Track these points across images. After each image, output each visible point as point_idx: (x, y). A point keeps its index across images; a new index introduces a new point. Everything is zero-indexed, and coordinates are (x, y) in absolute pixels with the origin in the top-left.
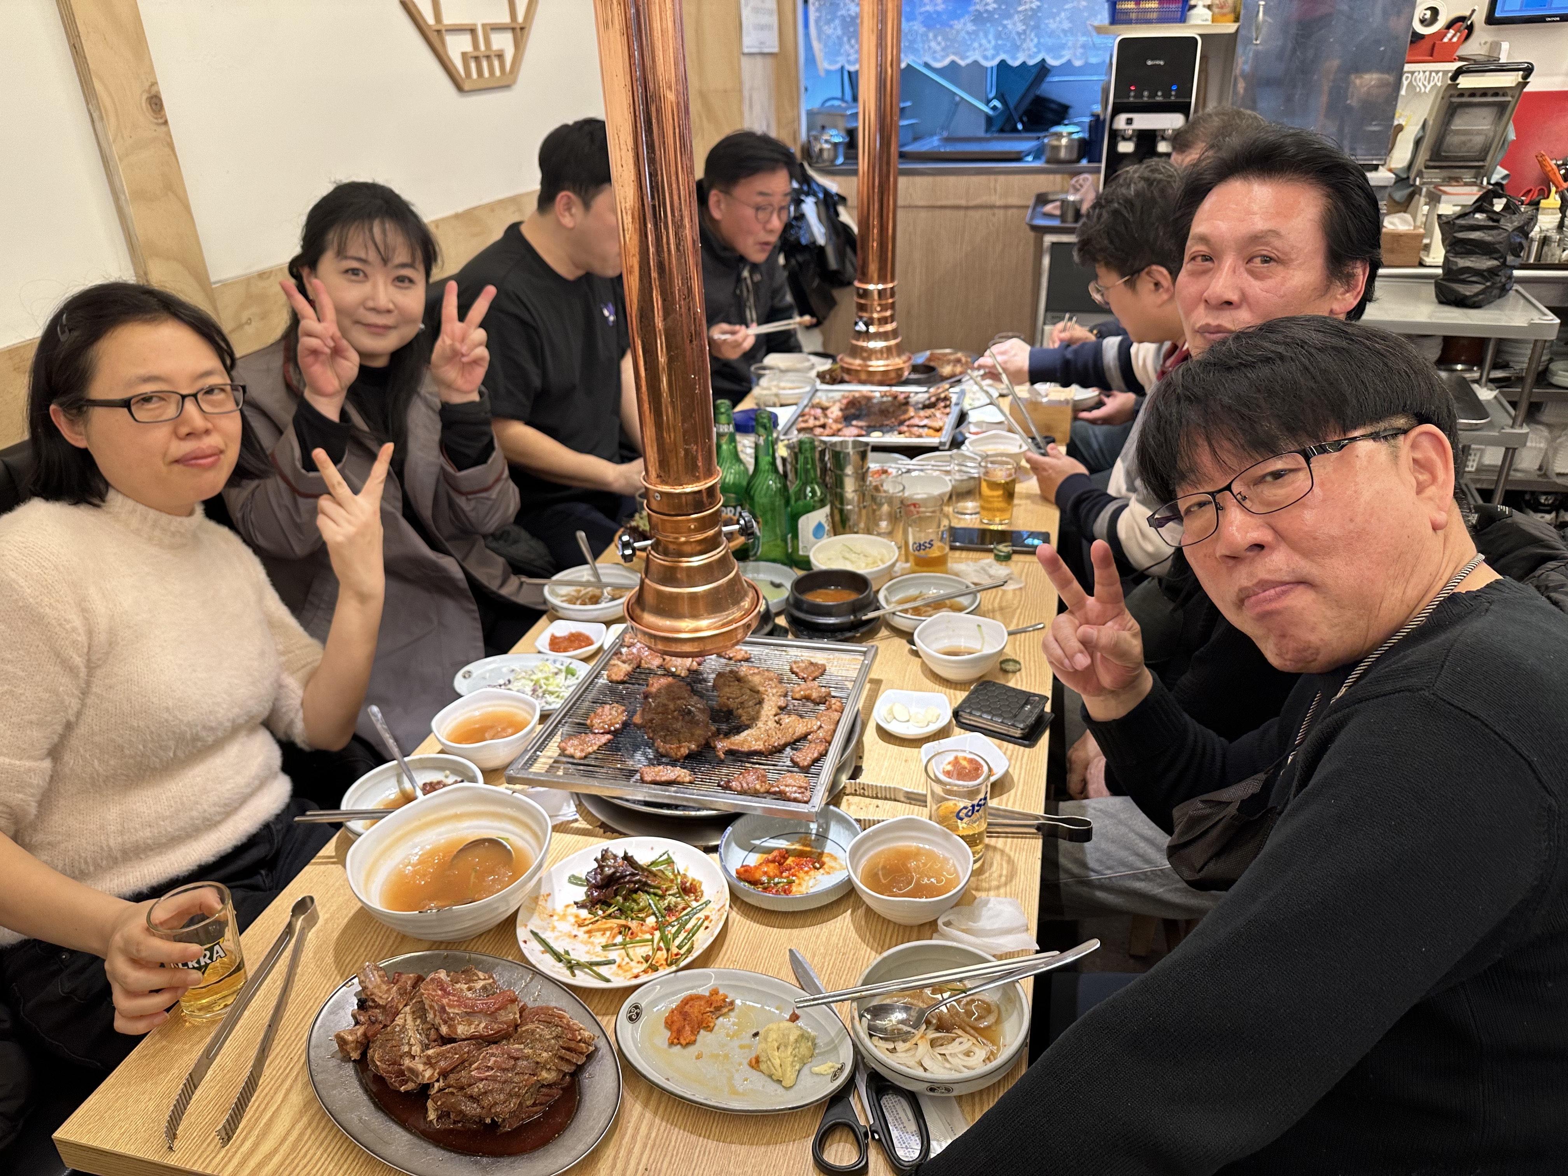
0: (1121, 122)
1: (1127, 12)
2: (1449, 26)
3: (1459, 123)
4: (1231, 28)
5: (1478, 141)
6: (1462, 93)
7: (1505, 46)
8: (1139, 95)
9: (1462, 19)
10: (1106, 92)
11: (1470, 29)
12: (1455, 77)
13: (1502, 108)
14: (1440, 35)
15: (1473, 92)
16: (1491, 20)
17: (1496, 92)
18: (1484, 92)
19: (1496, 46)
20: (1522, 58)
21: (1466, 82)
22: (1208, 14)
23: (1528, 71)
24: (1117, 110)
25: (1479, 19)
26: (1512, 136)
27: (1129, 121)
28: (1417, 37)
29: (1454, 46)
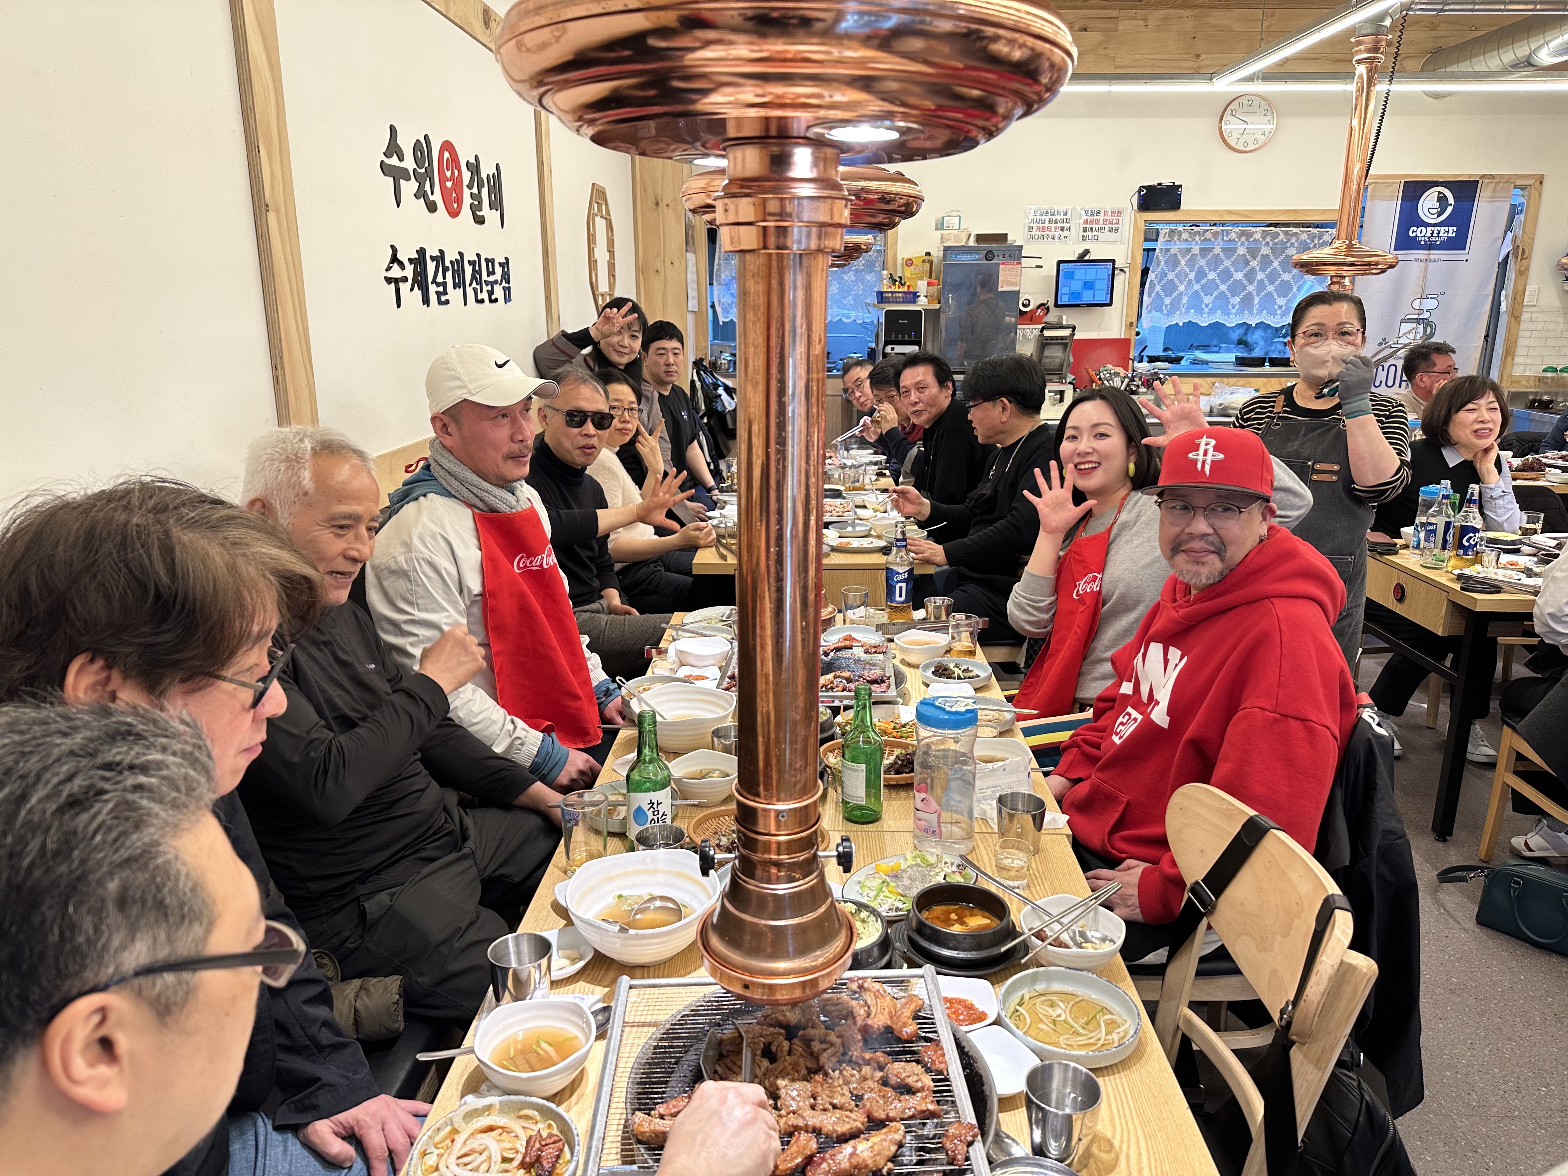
0: (888, 349)
1: (887, 298)
2: (1039, 307)
3: (1047, 353)
4: (937, 306)
5: (1058, 361)
6: (1047, 338)
7: (1064, 317)
8: (897, 337)
9: (1043, 305)
10: (877, 335)
11: (1048, 309)
12: (1042, 331)
13: (1065, 345)
14: (1033, 312)
15: (1052, 338)
16: (1056, 305)
17: (1062, 338)
18: (1057, 338)
19: (1061, 317)
20: (1071, 323)
21: (1047, 333)
22: (926, 300)
23: (1074, 328)
24: (886, 343)
25: (1051, 304)
26: (1072, 360)
27: (893, 349)
28: (1022, 313)
29: (1041, 318)
